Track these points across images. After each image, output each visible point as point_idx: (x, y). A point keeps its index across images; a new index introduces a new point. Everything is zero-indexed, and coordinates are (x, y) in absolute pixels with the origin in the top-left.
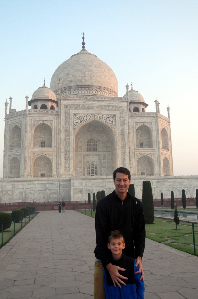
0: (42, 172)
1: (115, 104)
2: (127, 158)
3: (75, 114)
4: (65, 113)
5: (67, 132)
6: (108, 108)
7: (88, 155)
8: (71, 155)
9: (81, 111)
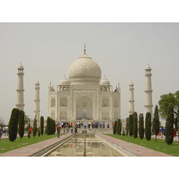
0: (63, 116)
1: (93, 88)
2: (98, 111)
3: (76, 93)
4: (72, 93)
5: (73, 100)
6: (90, 90)
7: (83, 109)
8: (75, 110)
9: (79, 92)
